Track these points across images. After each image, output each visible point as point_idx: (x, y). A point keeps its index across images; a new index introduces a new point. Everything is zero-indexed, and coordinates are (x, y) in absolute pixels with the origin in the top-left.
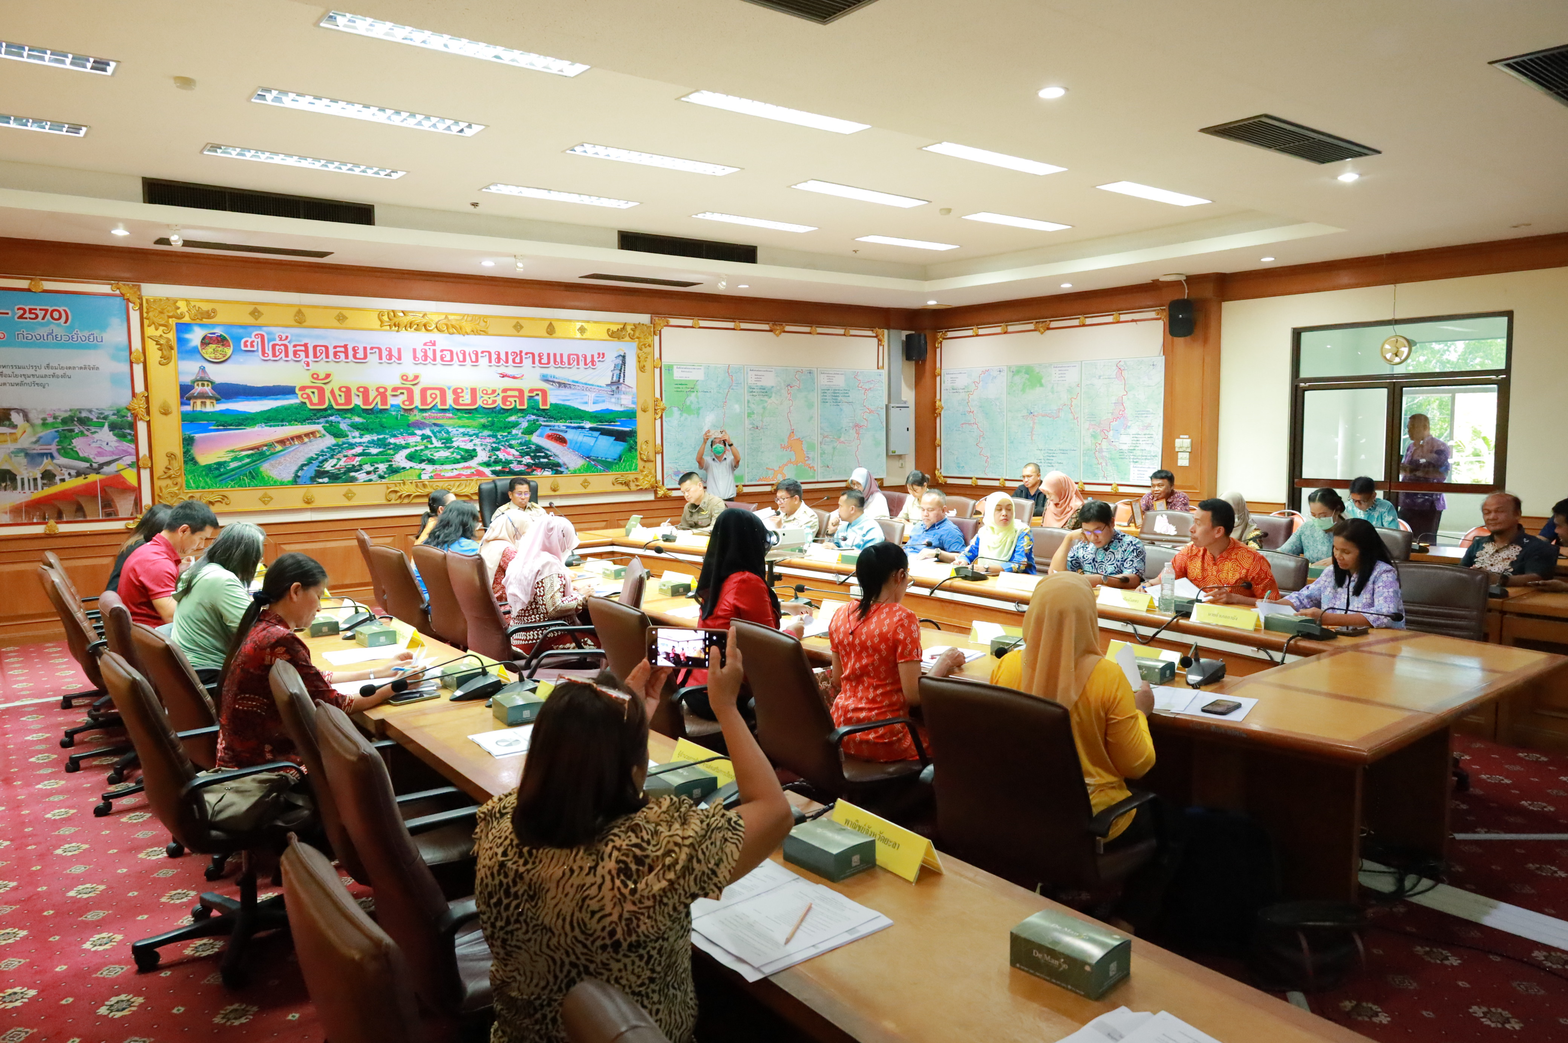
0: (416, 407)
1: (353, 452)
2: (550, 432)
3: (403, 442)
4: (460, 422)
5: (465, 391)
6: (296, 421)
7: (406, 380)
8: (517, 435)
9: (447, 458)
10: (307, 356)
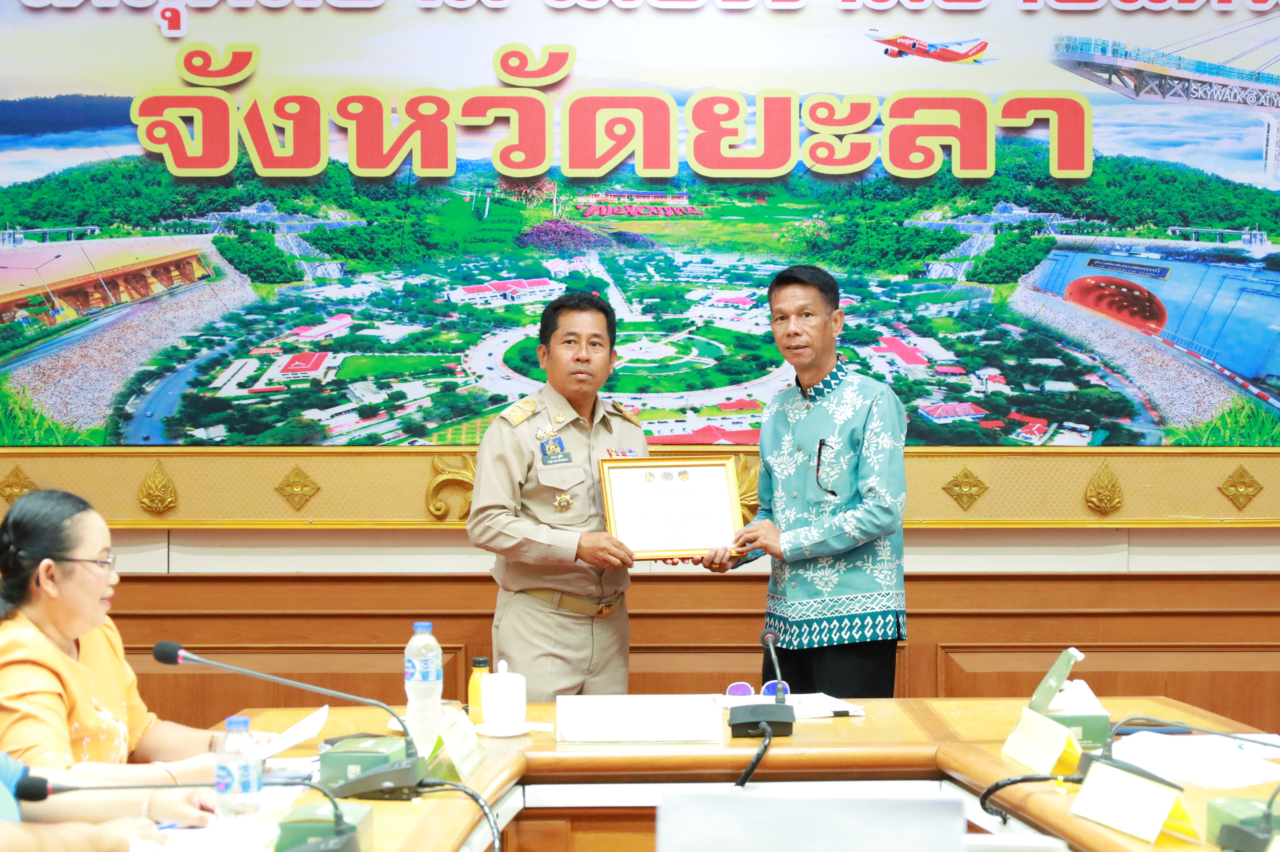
0: (551, 172)
1: (317, 333)
2: (1091, 275)
3: (498, 304)
4: (718, 231)
5: (744, 110)
6: (126, 220)
7: (520, 71)
8: (949, 282)
9: (662, 365)
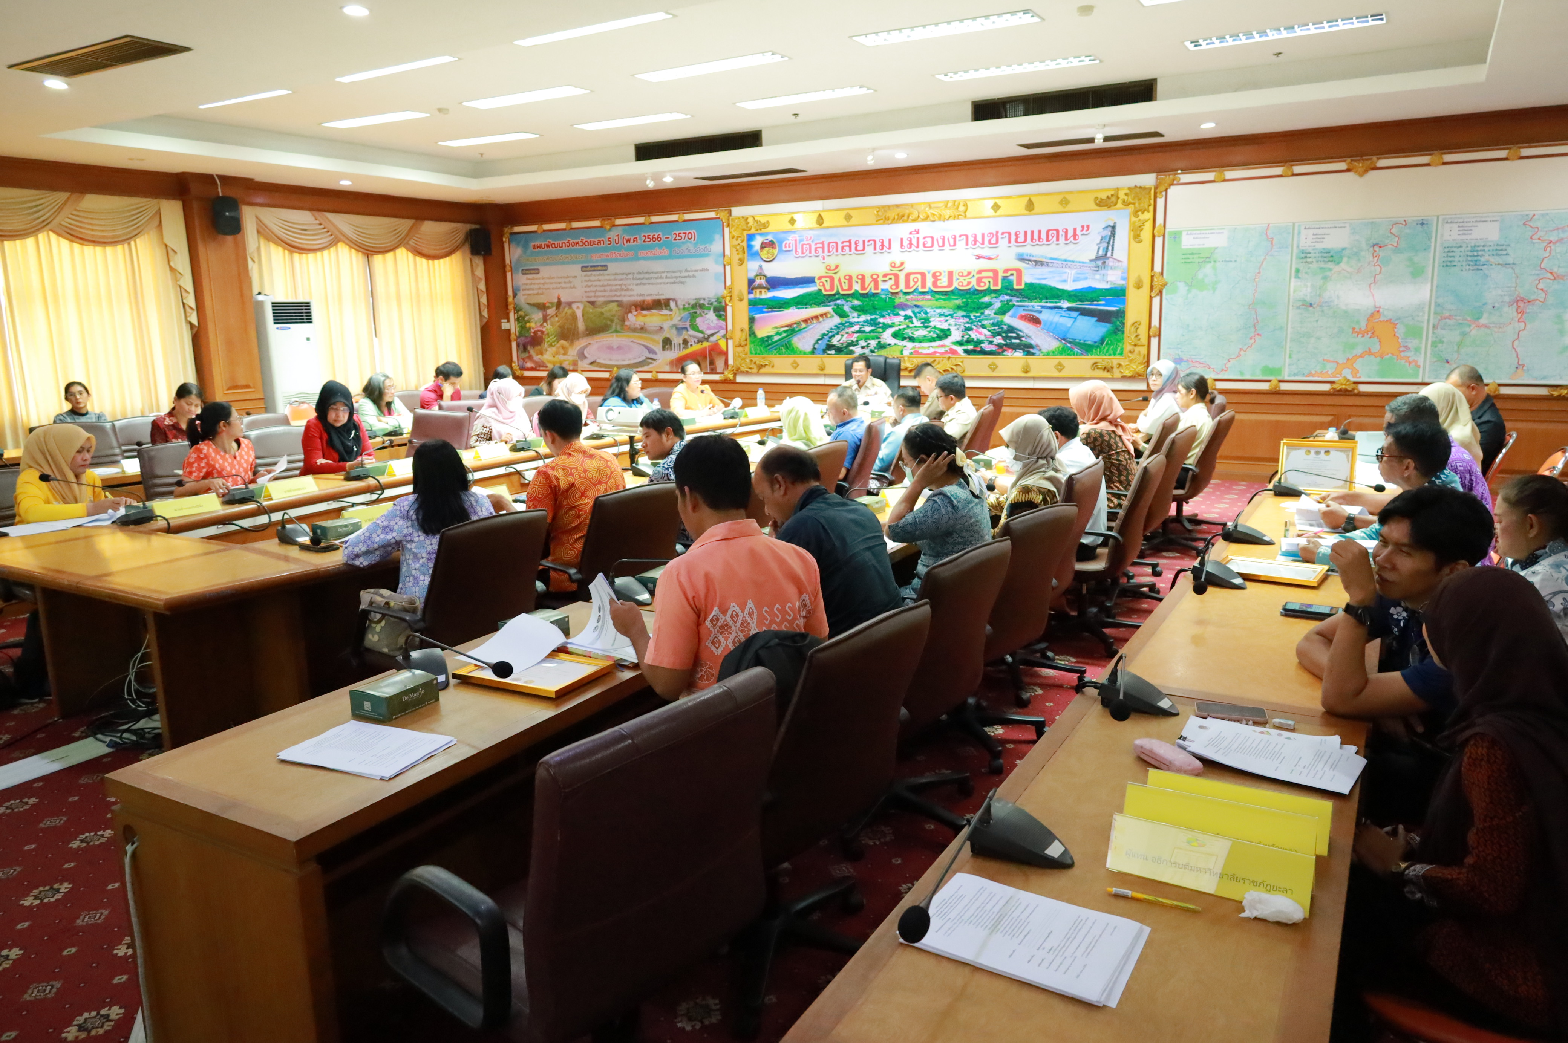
0: (901, 291)
1: (852, 329)
2: (1023, 313)
3: (890, 322)
4: (937, 303)
5: (943, 274)
6: (815, 304)
7: (894, 267)
8: (990, 315)
9: (925, 336)
10: (823, 252)
